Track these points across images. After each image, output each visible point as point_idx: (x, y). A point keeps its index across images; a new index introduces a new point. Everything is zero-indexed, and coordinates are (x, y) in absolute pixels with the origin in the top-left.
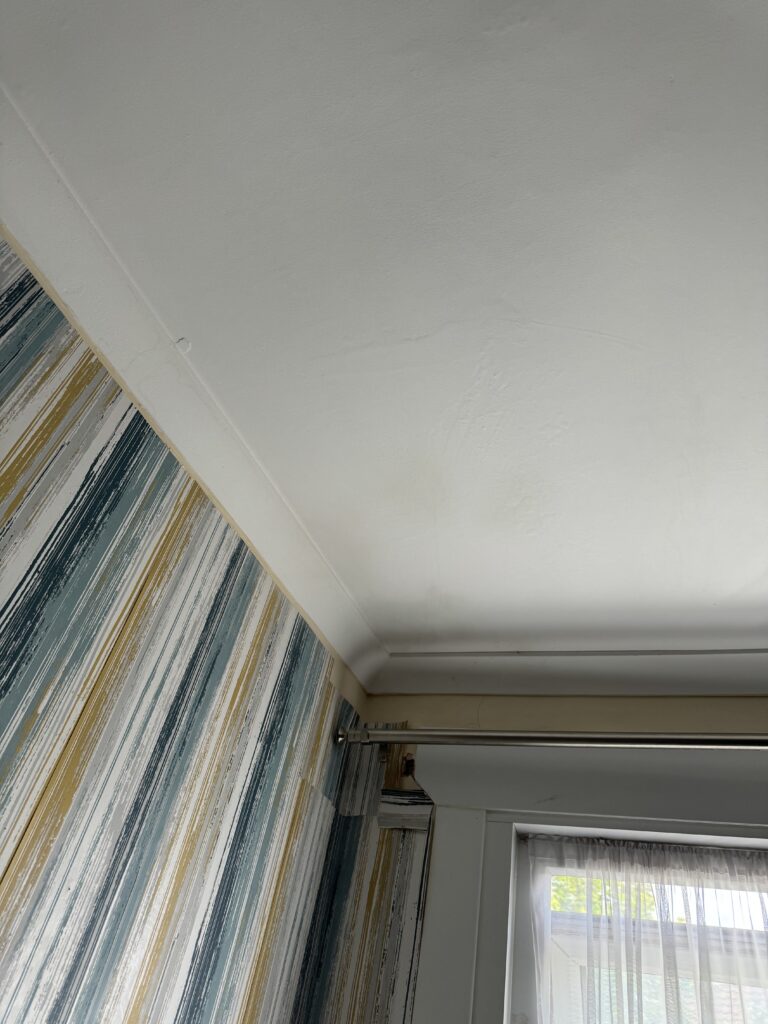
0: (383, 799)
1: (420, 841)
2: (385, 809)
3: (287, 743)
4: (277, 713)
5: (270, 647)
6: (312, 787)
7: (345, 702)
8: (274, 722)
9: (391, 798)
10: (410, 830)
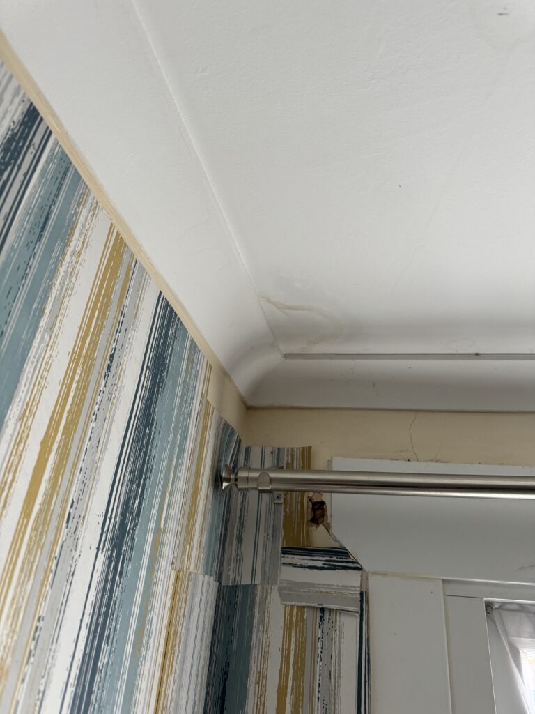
0: (284, 560)
1: (348, 627)
2: (289, 574)
3: (152, 525)
4: (132, 481)
5: (112, 357)
6: (190, 574)
7: (226, 425)
8: (127, 501)
9: (297, 559)
10: (331, 610)
